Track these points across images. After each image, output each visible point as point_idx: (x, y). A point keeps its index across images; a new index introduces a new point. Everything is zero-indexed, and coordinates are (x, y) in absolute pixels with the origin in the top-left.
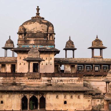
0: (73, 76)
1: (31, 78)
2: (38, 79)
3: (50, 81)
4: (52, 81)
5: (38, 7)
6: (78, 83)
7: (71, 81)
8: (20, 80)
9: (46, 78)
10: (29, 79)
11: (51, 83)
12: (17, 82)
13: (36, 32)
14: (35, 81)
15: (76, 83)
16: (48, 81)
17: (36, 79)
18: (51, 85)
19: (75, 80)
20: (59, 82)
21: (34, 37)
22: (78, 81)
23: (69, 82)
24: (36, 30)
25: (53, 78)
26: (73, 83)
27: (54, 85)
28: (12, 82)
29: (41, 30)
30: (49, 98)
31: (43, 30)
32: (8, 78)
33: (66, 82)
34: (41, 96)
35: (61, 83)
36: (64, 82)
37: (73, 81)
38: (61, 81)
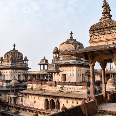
0: (78, 85)
1: (50, 86)
2: (54, 86)
3: (62, 88)
4: (63, 88)
5: (71, 32)
6: (83, 91)
7: (77, 89)
8: (44, 86)
9: (60, 86)
10: (49, 86)
11: (63, 90)
12: (43, 88)
13: (64, 51)
14: (53, 88)
15: (81, 90)
16: (61, 88)
17: (53, 86)
18: (62, 92)
19: (80, 88)
20: (68, 90)
21: (63, 55)
22: (82, 89)
23: (75, 90)
24: (64, 49)
25: (64, 86)
26: (79, 90)
27: (65, 91)
28: (40, 88)
29: (68, 49)
30: (62, 102)
31: (69, 48)
32: (38, 85)
33: (74, 90)
34: (57, 100)
35: (70, 90)
36: (72, 90)
37: (79, 89)
38: (70, 88)
